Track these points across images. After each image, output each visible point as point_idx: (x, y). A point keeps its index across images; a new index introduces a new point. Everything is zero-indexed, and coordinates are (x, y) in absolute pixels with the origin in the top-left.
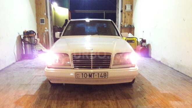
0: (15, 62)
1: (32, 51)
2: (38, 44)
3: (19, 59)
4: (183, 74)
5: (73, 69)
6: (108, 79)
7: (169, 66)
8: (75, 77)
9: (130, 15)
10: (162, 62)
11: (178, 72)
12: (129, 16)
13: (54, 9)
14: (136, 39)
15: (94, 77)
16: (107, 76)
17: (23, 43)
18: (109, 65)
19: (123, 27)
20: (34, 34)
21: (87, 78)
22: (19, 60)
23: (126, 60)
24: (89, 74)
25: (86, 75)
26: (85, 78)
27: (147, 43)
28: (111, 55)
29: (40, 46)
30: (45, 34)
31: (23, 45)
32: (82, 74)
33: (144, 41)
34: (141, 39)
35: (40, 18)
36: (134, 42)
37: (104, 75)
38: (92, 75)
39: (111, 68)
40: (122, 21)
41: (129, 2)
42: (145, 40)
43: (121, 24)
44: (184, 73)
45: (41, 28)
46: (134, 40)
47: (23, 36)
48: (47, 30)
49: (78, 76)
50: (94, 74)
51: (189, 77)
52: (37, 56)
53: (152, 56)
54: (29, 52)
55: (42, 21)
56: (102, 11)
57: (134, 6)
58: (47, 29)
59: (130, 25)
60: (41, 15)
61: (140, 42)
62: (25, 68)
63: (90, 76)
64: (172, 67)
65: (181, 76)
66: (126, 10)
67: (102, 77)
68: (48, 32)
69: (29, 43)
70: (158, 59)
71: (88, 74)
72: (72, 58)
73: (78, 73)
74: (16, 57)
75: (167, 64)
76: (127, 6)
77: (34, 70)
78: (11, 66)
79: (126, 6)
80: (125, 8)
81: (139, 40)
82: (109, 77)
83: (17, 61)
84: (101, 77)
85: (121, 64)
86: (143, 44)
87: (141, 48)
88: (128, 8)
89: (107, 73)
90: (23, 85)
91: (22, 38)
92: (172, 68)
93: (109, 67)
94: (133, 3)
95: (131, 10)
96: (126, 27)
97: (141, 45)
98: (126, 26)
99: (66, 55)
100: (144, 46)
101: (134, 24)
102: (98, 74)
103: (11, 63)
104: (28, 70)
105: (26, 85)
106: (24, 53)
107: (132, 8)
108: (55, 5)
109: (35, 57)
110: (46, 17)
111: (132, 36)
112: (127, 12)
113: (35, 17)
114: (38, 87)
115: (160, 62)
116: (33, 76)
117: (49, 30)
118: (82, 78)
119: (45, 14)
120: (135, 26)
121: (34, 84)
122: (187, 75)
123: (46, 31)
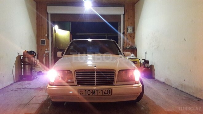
0: (13, 83)
1: (31, 72)
2: (38, 65)
3: (18, 80)
4: (187, 94)
5: (76, 86)
6: (112, 96)
7: (173, 86)
8: (78, 95)
9: (132, 36)
10: (165, 82)
11: (183, 92)
12: (131, 38)
13: (55, 31)
14: (138, 60)
15: (97, 94)
16: (111, 93)
17: (22, 63)
18: (113, 82)
19: (125, 48)
20: (35, 55)
21: (90, 95)
22: (17, 82)
23: (130, 77)
24: (93, 90)
25: (89, 92)
26: (88, 95)
27: (150, 64)
28: (115, 72)
29: (40, 68)
30: (45, 55)
31: (22, 65)
32: (86, 91)
33: (146, 62)
34: (144, 60)
35: (41, 40)
36: (137, 64)
37: (108, 92)
38: (96, 91)
39: (115, 84)
40: (124, 43)
41: (131, 24)
42: (148, 61)
43: (123, 46)
44: (189, 93)
45: (42, 49)
46: (137, 61)
47: (23, 56)
48: (48, 52)
49: (81, 93)
50: (97, 90)
51: (193, 96)
52: (36, 78)
53: (156, 77)
54: (28, 73)
55: (43, 42)
56: (104, 34)
57: (135, 28)
58: (48, 50)
59: (133, 47)
60: (42, 36)
61: (143, 62)
62: (24, 88)
63: (94, 93)
64: (175, 87)
65: (186, 96)
66: (128, 32)
67: (106, 94)
68: (48, 54)
69: (29, 64)
70: (162, 80)
71: (91, 91)
72: (75, 75)
73: (81, 90)
74: (14, 77)
75: (171, 85)
76: (129, 29)
77: (33, 90)
78: (9, 87)
79: (127, 29)
80: (127, 31)
81: (142, 61)
82: (112, 94)
83: (15, 82)
84: (104, 94)
85: (125, 81)
86: (146, 65)
87: (144, 69)
88: (130, 30)
89: (110, 90)
90: (22, 104)
91: (22, 58)
92: (176, 89)
93: (113, 84)
94: (135, 25)
95: (133, 32)
96: (128, 49)
97: (144, 66)
98: (128, 47)
99: (70, 72)
100: (147, 66)
101: (136, 46)
102: (102, 90)
103: (9, 83)
104: (26, 90)
105: (26, 105)
106: (23, 74)
107: (134, 30)
108: (56, 27)
109: (34, 79)
110: (47, 38)
111: (135, 57)
112: (129, 34)
113: (36, 38)
114: (37, 106)
115: (164, 83)
116: (32, 96)
117: (49, 51)
118: (85, 95)
119: (46, 35)
120: (137, 48)
121: (33, 104)
122: (191, 94)
123: (46, 52)
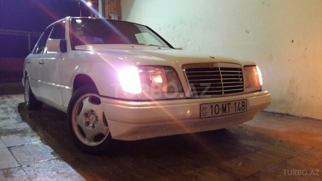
8: (199, 116)
15: (229, 112)
16: (246, 107)
18: (243, 88)
21: (219, 115)
24: (223, 105)
25: (217, 107)
26: (216, 115)
28: (242, 69)
32: (212, 106)
37: (243, 106)
38: (227, 107)
41: (115, 11)
49: (204, 112)
63: (224, 110)
72: (186, 74)
73: (204, 106)
76: (112, 18)
82: (248, 109)
84: (238, 109)
89: (245, 101)
94: (121, 13)
102: (235, 103)
118: (211, 116)
